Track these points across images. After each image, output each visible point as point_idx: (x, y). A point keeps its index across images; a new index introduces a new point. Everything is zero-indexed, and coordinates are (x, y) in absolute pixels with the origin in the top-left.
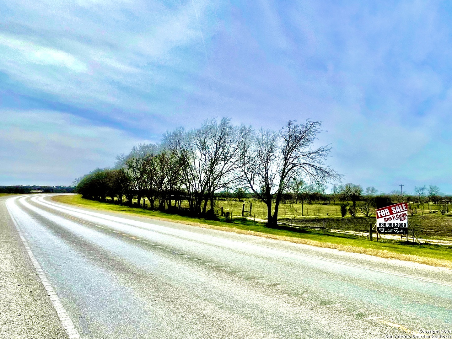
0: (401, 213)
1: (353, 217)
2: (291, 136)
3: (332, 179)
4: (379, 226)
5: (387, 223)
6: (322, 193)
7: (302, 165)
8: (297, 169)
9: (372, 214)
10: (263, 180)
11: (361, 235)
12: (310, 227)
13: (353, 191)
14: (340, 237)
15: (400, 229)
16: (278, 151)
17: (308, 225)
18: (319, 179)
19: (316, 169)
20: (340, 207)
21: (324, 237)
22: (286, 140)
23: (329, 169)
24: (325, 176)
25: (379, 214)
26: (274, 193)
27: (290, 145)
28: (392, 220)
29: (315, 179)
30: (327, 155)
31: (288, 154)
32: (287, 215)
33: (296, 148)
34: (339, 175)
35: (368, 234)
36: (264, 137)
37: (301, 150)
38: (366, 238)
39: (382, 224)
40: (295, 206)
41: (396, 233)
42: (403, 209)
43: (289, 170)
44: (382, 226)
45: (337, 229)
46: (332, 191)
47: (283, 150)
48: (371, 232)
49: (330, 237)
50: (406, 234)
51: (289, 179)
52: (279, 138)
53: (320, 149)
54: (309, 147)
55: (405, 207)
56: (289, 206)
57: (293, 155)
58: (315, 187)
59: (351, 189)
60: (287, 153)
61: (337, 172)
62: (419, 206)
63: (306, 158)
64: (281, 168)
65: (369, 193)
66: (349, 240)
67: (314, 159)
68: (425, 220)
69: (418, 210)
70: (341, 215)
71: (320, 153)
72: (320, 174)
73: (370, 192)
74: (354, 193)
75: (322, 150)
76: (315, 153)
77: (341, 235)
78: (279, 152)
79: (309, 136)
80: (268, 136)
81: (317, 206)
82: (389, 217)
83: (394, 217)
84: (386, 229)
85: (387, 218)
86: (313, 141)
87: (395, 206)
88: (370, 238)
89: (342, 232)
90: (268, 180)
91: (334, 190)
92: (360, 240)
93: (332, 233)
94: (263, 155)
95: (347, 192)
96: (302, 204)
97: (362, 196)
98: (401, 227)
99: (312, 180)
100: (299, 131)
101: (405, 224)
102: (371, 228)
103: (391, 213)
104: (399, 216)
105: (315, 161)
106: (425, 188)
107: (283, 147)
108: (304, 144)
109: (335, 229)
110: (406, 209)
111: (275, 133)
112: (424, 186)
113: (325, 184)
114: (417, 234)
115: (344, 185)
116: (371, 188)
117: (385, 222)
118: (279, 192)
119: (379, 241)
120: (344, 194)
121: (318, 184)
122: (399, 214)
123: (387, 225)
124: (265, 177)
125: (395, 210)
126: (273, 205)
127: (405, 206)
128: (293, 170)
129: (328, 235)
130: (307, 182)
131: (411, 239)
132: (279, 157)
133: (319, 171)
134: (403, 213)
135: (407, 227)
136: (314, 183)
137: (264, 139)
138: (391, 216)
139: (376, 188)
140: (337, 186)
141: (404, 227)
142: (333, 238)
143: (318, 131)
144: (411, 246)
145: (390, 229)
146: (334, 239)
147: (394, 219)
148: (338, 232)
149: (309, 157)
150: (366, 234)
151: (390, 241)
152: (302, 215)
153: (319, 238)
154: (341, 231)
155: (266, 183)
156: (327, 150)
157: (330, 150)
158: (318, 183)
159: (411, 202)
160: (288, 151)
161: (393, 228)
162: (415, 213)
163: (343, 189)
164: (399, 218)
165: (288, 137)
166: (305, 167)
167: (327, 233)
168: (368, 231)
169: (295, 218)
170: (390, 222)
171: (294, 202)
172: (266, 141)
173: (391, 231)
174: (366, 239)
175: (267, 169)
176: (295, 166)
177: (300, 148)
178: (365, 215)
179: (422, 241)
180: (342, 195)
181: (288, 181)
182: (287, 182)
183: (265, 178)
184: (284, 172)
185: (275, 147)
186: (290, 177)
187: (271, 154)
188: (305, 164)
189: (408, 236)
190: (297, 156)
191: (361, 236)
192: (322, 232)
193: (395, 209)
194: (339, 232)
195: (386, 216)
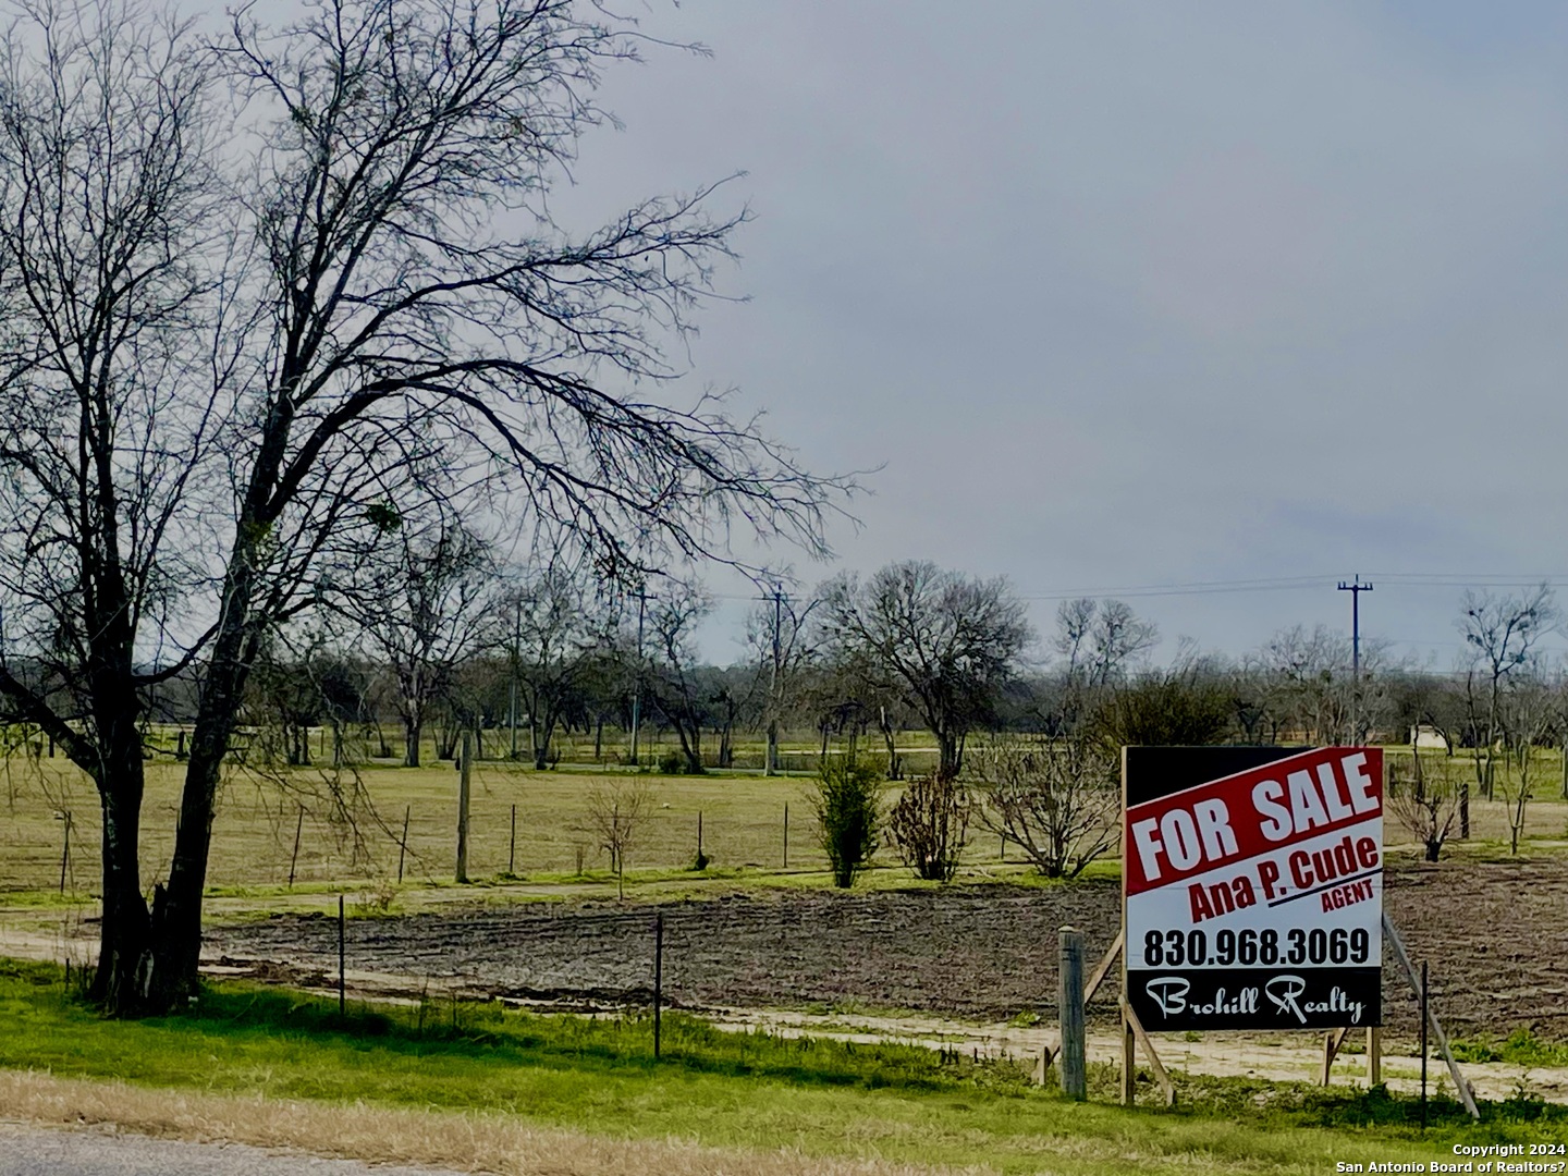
0: (1331, 841)
1: (934, 884)
2: (359, 73)
3: (738, 520)
4: (1141, 965)
5: (1211, 927)
6: (663, 658)
7: (460, 374)
8: (411, 419)
9: (1091, 855)
10: (63, 527)
11: (990, 1050)
12: (525, 992)
13: (939, 634)
14: (796, 1076)
15: (1318, 985)
16: (217, 221)
17: (511, 978)
18: (621, 520)
19: (589, 416)
20: (817, 793)
21: (650, 1092)
22: (300, 116)
23: (722, 422)
24: (673, 492)
25: (1148, 851)
26: (177, 657)
27: (345, 166)
28: (1252, 901)
29: (584, 521)
30: (695, 280)
31: (317, 269)
32: (311, 878)
33: (407, 206)
34: (809, 485)
35: (1051, 1037)
36: (70, 73)
37: (454, 227)
38: (1029, 1083)
39: (1167, 946)
40: (389, 787)
41: (1288, 1022)
42: (1346, 799)
43: (331, 424)
44: (1170, 961)
45: (784, 999)
46: (752, 639)
47: (274, 215)
48: (1080, 1015)
49: (705, 1082)
50: (1363, 1023)
51: (332, 519)
52: (233, 88)
53: (636, 225)
54: (534, 199)
55: (1367, 780)
56: (326, 792)
57: (375, 270)
58: (589, 600)
59: (918, 624)
60: (308, 253)
61: (785, 457)
62: (1490, 769)
63: (495, 309)
64: (246, 401)
65: (1080, 655)
66: (886, 1101)
67: (577, 323)
68: (1533, 899)
69: (1479, 807)
70: (826, 864)
71: (638, 264)
72: (633, 474)
73: (1088, 644)
74: (948, 662)
75: (658, 231)
76: (585, 258)
77: (808, 1061)
78: (232, 236)
79: (531, 86)
80: (116, 61)
81: (605, 785)
82: (1227, 874)
83: (1268, 874)
84: (1203, 986)
85: (1214, 889)
86: (568, 140)
87: (1280, 776)
88: (1061, 1077)
89: (822, 1027)
90: (112, 526)
91: (776, 626)
92: (977, 1098)
93: (729, 1042)
94: (59, 261)
95: (887, 649)
96: (463, 767)
97: (1020, 687)
98: (1328, 963)
99: (555, 525)
100: (433, 29)
101: (1361, 938)
102: (1075, 985)
103: (1251, 839)
104: (1311, 868)
105: (588, 341)
106: (1547, 613)
107: (272, 190)
108: (487, 163)
109: (758, 1000)
110: (1373, 803)
111: (187, 39)
112: (1536, 590)
113: (678, 569)
114: (1452, 1025)
115: (861, 583)
116: (1100, 609)
117: (1197, 919)
118: (225, 648)
119: (1139, 1100)
120: (862, 663)
121: (611, 573)
122: (1312, 846)
123: (1212, 951)
124: (83, 497)
125: (1278, 812)
126: (164, 784)
127: (1363, 770)
128: (368, 427)
129: (697, 1065)
130: (508, 545)
131: (1404, 1074)
132: (229, 285)
133: (619, 445)
134: (1347, 840)
135: (1374, 959)
136: (571, 557)
137: (71, 92)
138: (1249, 868)
139: (1140, 615)
140: (801, 595)
141: (1349, 963)
142: (735, 1087)
143: (618, 44)
144: (1402, 1136)
145: (1235, 982)
146: (746, 1101)
147: (1270, 894)
148: (788, 1034)
149: (525, 299)
150: (1032, 1042)
151: (1234, 1098)
152: (463, 880)
153: (607, 1096)
154: (818, 1020)
155: (84, 549)
156: (698, 239)
157: (727, 237)
158: (614, 563)
159: (1429, 741)
160: (323, 229)
161: (1256, 979)
162: (1457, 833)
163: (852, 621)
164: (1317, 883)
165: (321, 88)
166: (487, 397)
167: (687, 1046)
168: (1045, 1014)
169: (390, 912)
170: (1236, 921)
171: (387, 753)
172: (95, 119)
173: (1248, 999)
174: (1033, 1091)
175: (104, 415)
176: (386, 387)
177: (440, 208)
178: (1041, 859)
179: (1493, 1082)
180: (842, 672)
181: (320, 539)
182: (304, 542)
183: (75, 502)
184: (283, 445)
185: (191, 180)
186: (341, 498)
187: (145, 257)
188: (490, 371)
189: (1386, 1046)
190: (413, 284)
191: (986, 1064)
192: (634, 1039)
193: (1285, 801)
194: (794, 1034)
195: (1205, 865)
